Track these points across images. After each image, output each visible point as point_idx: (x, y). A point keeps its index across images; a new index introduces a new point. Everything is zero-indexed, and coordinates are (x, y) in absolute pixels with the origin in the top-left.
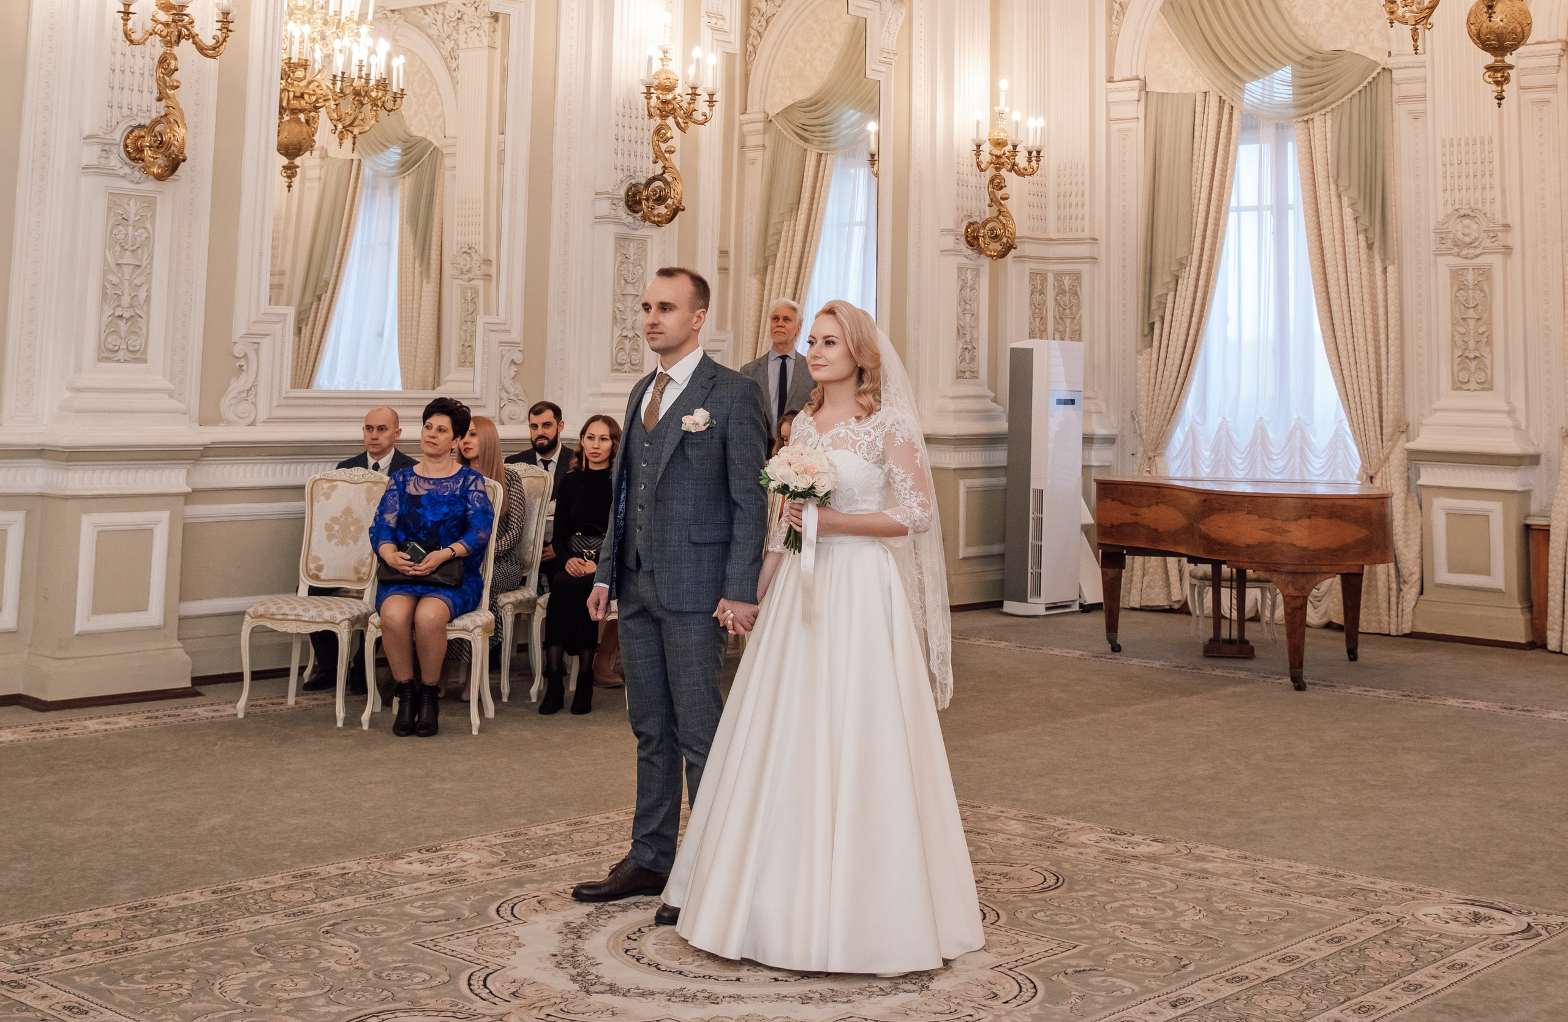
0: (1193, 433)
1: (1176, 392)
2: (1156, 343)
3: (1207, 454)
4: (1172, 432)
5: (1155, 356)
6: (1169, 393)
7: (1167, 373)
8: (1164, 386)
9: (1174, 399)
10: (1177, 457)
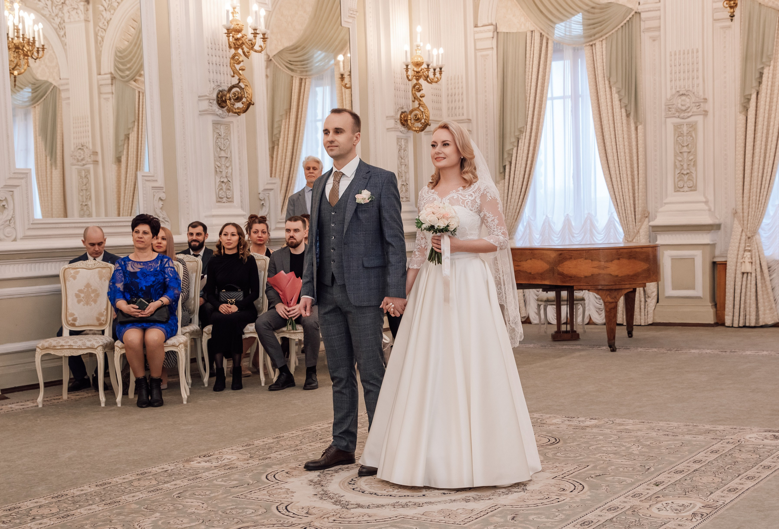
0: (529, 225)
1: (520, 204)
2: (507, 177)
3: (538, 236)
4: (518, 226)
5: (507, 184)
6: (516, 204)
7: (514, 193)
8: (513, 200)
9: (518, 207)
10: (520, 239)
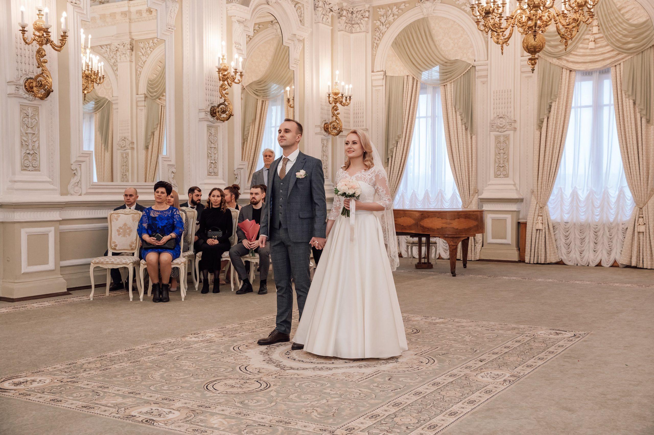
0: (403, 196)
1: (397, 182)
2: (389, 165)
3: (408, 203)
4: (395, 196)
5: (389, 170)
6: (395, 182)
7: (394, 176)
8: (393, 180)
9: (396, 184)
10: (397, 204)
